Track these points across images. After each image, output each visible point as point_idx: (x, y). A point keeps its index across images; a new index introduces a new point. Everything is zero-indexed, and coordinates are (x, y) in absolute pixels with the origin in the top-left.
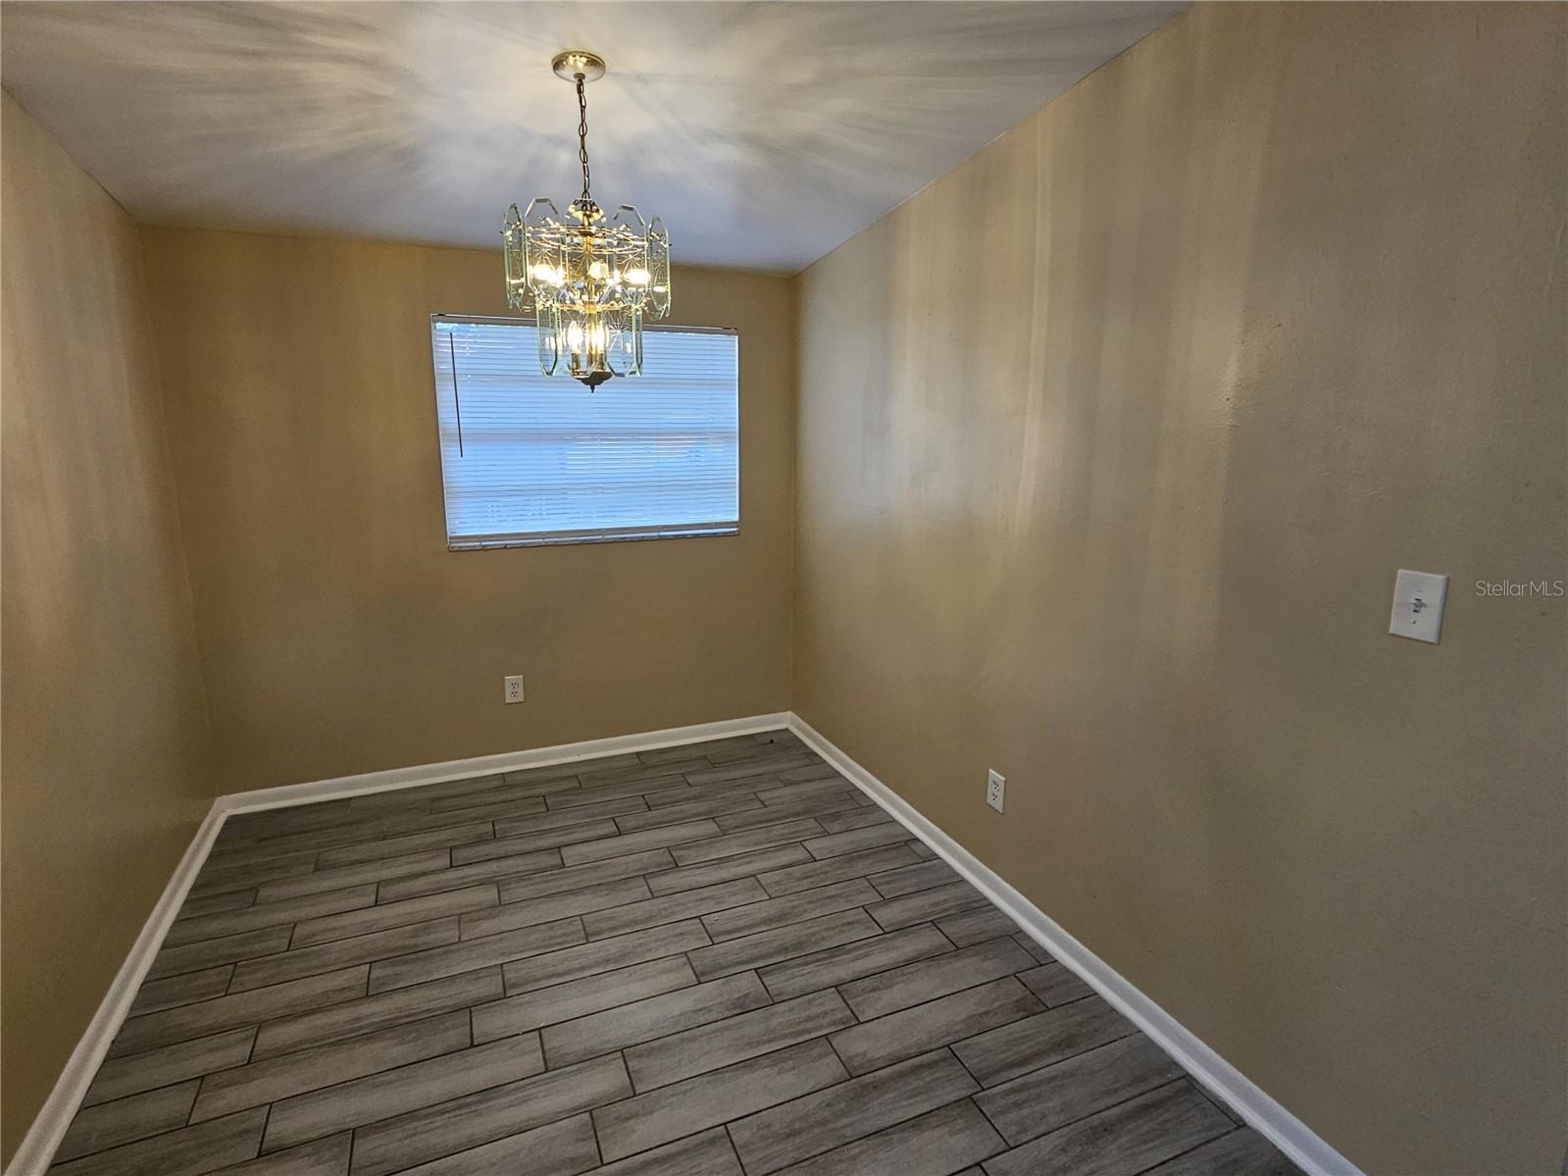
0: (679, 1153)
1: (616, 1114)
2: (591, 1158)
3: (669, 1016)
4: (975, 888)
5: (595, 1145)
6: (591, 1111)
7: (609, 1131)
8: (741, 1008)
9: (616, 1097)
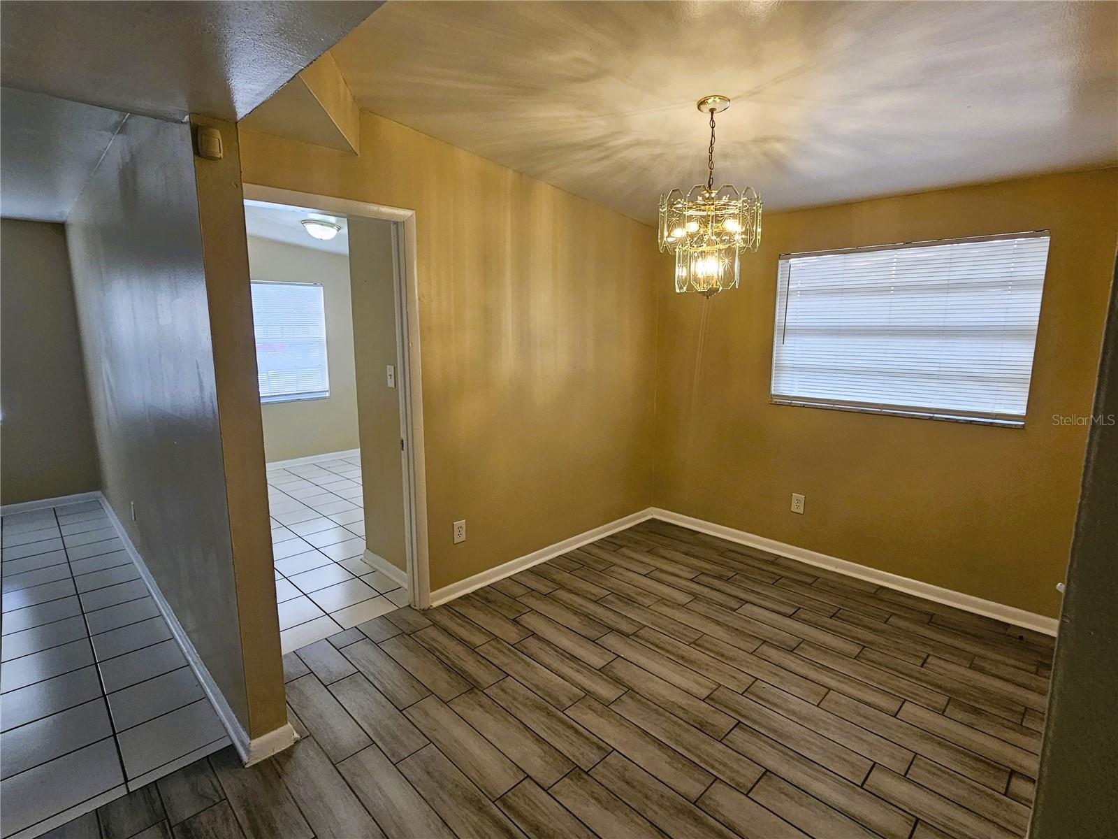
1: (592, 705)
2: (562, 706)
5: (571, 704)
6: (586, 695)
7: (581, 706)
8: (701, 726)
9: (601, 700)
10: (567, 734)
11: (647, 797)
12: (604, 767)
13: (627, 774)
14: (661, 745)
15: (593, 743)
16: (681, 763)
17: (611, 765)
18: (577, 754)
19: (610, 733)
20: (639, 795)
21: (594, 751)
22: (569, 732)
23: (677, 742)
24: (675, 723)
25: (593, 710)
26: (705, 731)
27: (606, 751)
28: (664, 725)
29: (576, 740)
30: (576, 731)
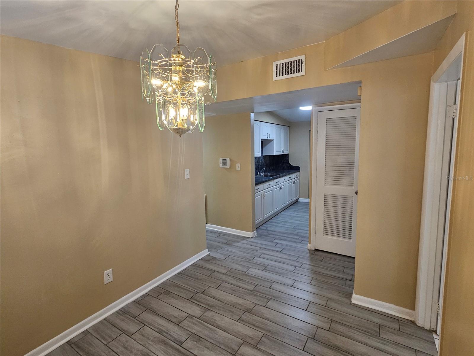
0: (250, 324)
1: (252, 340)
2: (265, 336)
3: (214, 353)
4: (110, 315)
5: (262, 339)
6: (256, 346)
7: (257, 338)
8: (199, 339)
9: (248, 345)
10: (258, 324)
11: (224, 308)
12: (239, 314)
13: (231, 314)
14: (218, 327)
15: (246, 322)
16: (211, 321)
17: (237, 315)
18: (251, 317)
19: (240, 328)
20: (226, 308)
21: (245, 319)
22: (257, 324)
23: (211, 329)
24: (211, 339)
25: (251, 337)
26: (198, 337)
27: (240, 320)
28: (217, 336)
29: (253, 322)
30: (254, 326)
